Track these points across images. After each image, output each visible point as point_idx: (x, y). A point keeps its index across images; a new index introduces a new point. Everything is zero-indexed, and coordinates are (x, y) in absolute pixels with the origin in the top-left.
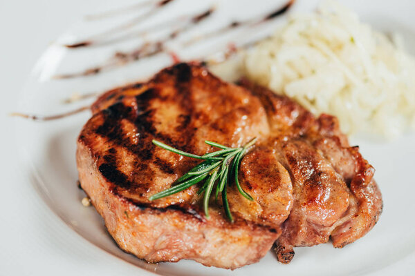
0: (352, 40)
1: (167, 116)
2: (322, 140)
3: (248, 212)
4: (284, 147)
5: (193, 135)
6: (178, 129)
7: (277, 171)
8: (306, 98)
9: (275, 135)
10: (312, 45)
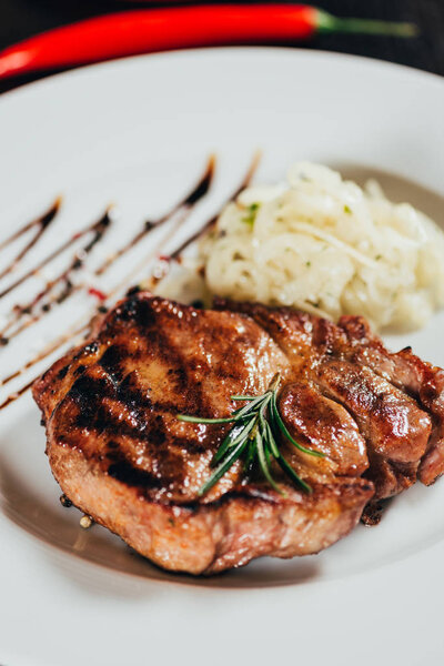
0: (347, 210)
1: (153, 377)
2: (360, 352)
3: (321, 473)
4: (321, 374)
5: (200, 393)
6: (177, 390)
7: (329, 409)
8: (308, 301)
9: (298, 362)
10: (292, 231)
